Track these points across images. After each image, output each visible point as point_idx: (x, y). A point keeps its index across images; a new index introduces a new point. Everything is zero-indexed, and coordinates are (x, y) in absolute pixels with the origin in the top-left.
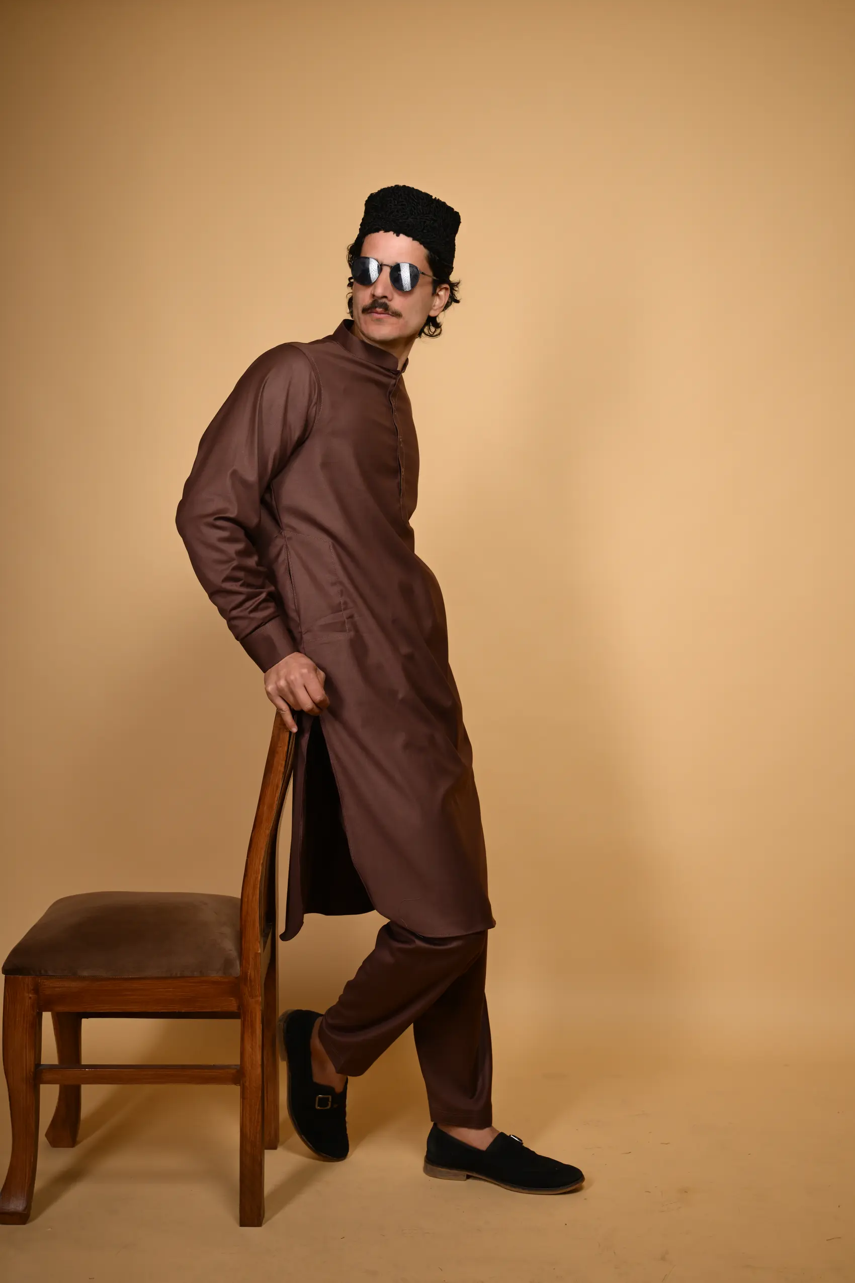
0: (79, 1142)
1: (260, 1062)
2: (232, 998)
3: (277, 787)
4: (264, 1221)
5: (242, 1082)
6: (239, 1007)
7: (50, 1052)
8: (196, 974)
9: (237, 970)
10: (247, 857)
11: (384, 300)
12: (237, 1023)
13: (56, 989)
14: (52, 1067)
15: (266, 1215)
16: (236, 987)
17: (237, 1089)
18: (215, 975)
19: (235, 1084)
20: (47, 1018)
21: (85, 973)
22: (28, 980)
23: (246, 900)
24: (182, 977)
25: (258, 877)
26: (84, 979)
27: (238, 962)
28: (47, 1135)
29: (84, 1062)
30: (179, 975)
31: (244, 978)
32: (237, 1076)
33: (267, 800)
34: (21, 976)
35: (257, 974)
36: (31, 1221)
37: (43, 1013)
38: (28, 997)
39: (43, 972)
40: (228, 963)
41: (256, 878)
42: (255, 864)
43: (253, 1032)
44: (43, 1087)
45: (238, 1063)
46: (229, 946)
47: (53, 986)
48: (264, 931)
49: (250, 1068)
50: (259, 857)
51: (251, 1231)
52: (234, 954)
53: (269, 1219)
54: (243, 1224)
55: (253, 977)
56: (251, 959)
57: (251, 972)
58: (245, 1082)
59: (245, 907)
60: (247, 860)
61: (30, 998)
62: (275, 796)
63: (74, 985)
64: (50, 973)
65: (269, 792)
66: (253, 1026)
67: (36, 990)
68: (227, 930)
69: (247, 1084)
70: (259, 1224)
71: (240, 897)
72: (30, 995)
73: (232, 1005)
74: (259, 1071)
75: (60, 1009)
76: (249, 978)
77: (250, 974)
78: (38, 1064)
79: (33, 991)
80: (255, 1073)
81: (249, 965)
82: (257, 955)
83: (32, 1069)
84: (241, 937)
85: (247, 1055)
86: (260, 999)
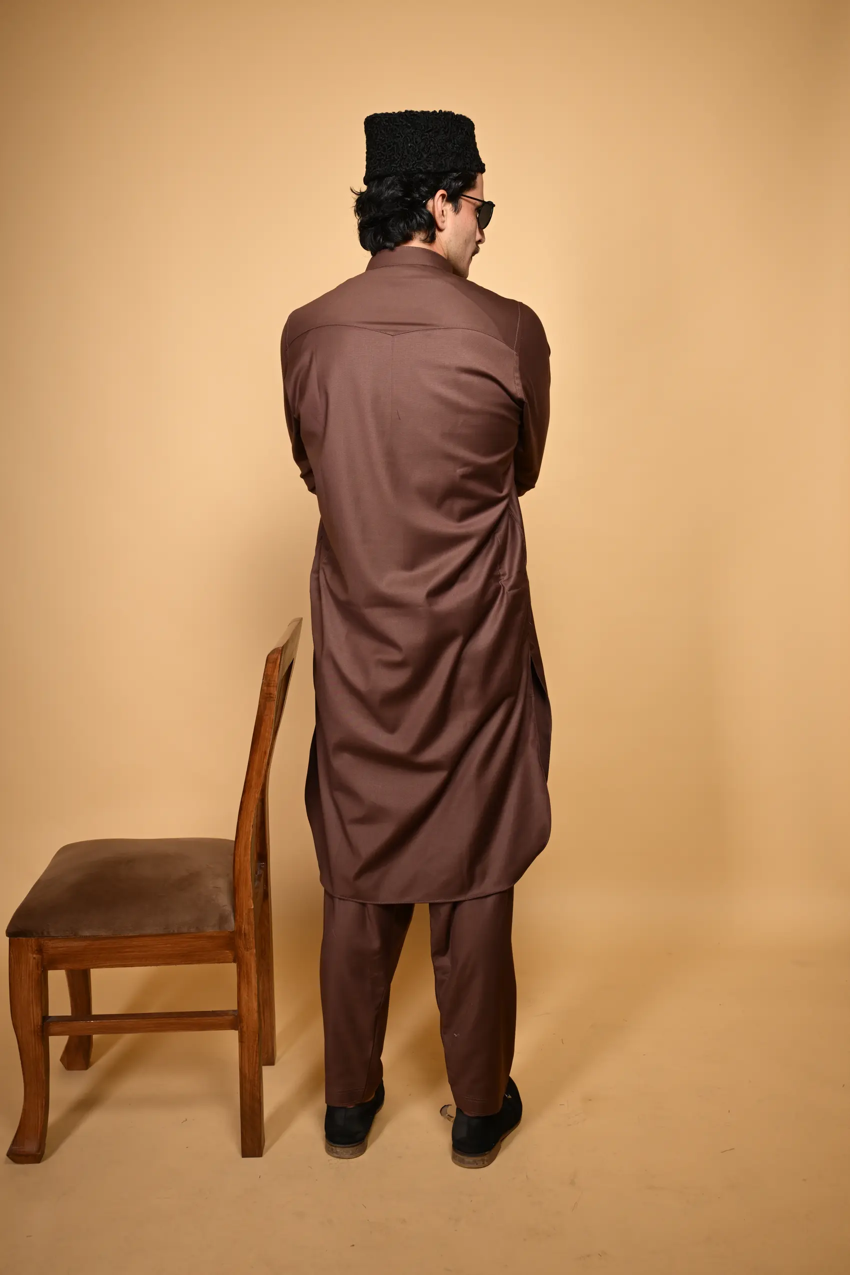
1: (256, 1008)
2: (228, 951)
3: (265, 753)
4: (264, 1151)
5: (239, 1027)
6: (235, 959)
8: (193, 930)
9: (231, 926)
10: (238, 820)
13: (59, 949)
14: (62, 1019)
15: (266, 1144)
16: (232, 940)
17: (236, 1033)
18: (210, 930)
19: (234, 1029)
21: (87, 933)
22: (32, 941)
23: (238, 859)
24: (179, 934)
25: (249, 838)
26: (86, 938)
27: (232, 918)
30: (176, 932)
31: (238, 932)
32: (234, 1021)
34: (24, 938)
35: (249, 927)
36: (44, 1160)
37: (49, 971)
38: (32, 958)
39: (45, 934)
40: (222, 920)
42: (246, 827)
43: (249, 983)
44: (51, 1039)
45: (236, 1008)
46: (224, 900)
47: (55, 946)
49: (247, 1014)
50: (249, 819)
51: (252, 1162)
52: (229, 909)
54: (245, 1154)
55: (247, 932)
56: (244, 914)
57: (245, 927)
58: (243, 1027)
59: (237, 867)
61: (34, 958)
62: (263, 762)
63: (76, 944)
64: (52, 934)
65: (257, 758)
66: (248, 977)
67: (40, 950)
68: (221, 884)
69: (245, 1029)
70: (259, 1153)
72: (34, 956)
73: (229, 958)
74: (256, 1015)
76: (243, 932)
77: (244, 928)
78: (45, 1018)
79: (36, 952)
80: (252, 1017)
81: (243, 919)
82: (249, 910)
83: (40, 1024)
84: (234, 892)
85: (243, 1001)
86: (254, 951)
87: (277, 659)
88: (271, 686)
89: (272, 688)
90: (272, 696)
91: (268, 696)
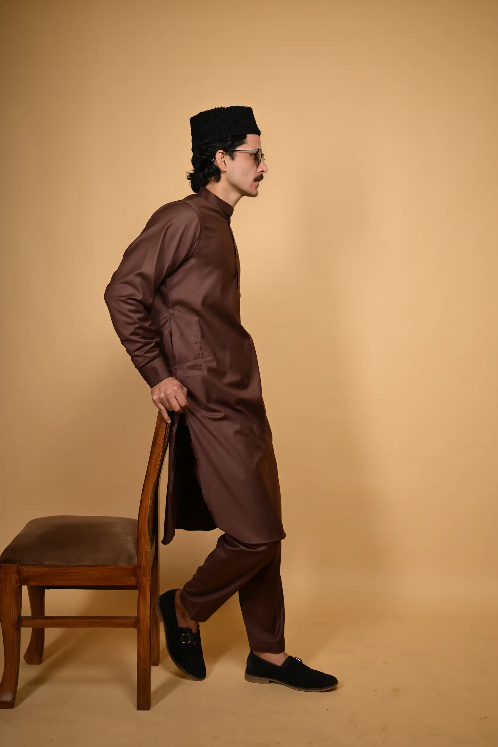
0: (43, 662)
1: (149, 615)
2: (133, 578)
3: (159, 455)
4: (151, 707)
5: (138, 627)
6: (137, 583)
7: (26, 609)
8: (112, 563)
9: (136, 561)
10: (142, 495)
12: (136, 591)
13: (30, 572)
14: (27, 618)
15: (152, 704)
16: (135, 571)
17: (136, 630)
18: (123, 564)
19: (134, 627)
20: (25, 589)
21: (47, 563)
22: (14, 567)
23: (141, 520)
24: (103, 565)
26: (46, 566)
27: (136, 557)
28: (25, 657)
29: (47, 614)
30: (102, 564)
31: (139, 566)
32: (136, 623)
33: (153, 462)
34: (10, 565)
35: (147, 563)
36: (15, 707)
37: (23, 586)
38: (14, 577)
39: (22, 562)
40: (130, 558)
41: (147, 508)
42: (146, 500)
43: (145, 598)
44: (23, 629)
45: (136, 615)
46: (131, 547)
47: (29, 570)
48: (151, 539)
49: (143, 618)
50: (148, 495)
51: (144, 713)
52: (134, 552)
53: (154, 706)
54: (139, 708)
55: (145, 565)
56: (144, 555)
57: (144, 562)
59: (140, 525)
60: (141, 497)
61: (15, 577)
62: (158, 461)
63: (41, 570)
64: (27, 563)
65: (154, 458)
66: (145, 594)
67: (19, 572)
68: (130, 538)
69: (141, 627)
70: (148, 709)
71: (137, 519)
72: (15, 576)
73: (133, 581)
74: (148, 620)
75: (32, 584)
76: (142, 566)
77: (143, 564)
78: (19, 616)
79: (17, 574)
80: (146, 621)
81: (142, 558)
82: (147, 552)
83: (16, 619)
84: (138, 542)
85: (141, 611)
86: (149, 578)
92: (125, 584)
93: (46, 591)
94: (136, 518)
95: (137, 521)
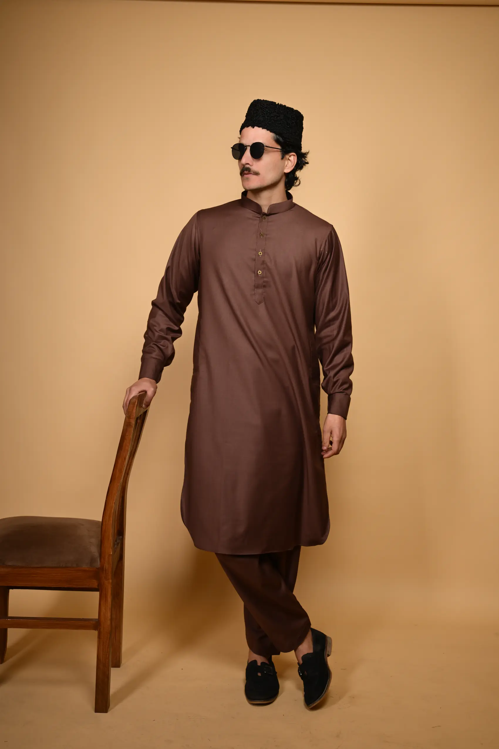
0: (5, 661)
1: (109, 618)
2: (95, 580)
3: (125, 459)
4: (109, 709)
5: (98, 629)
6: (98, 585)
8: (74, 565)
9: (98, 564)
10: (106, 499)
11: (248, 166)
12: (97, 594)
15: (111, 706)
16: (97, 574)
17: (96, 632)
18: (85, 567)
19: (95, 630)
21: (10, 563)
23: (105, 524)
24: (67, 567)
25: (113, 510)
26: (9, 566)
27: (99, 560)
29: (10, 614)
30: (64, 566)
31: (102, 569)
32: (96, 625)
33: (118, 466)
35: (109, 566)
40: (92, 560)
41: (111, 511)
43: (106, 600)
45: (97, 618)
46: (94, 550)
48: (115, 542)
49: (104, 621)
50: (113, 499)
51: (101, 716)
52: (96, 554)
53: (112, 708)
54: (97, 711)
55: (107, 568)
56: (106, 557)
57: (106, 566)
58: (101, 628)
59: (104, 527)
60: (106, 501)
65: (120, 461)
66: (106, 597)
68: (94, 541)
69: (102, 630)
70: (106, 711)
73: (95, 584)
74: (109, 622)
76: (105, 569)
80: (107, 624)
81: (105, 561)
82: (109, 555)
84: (101, 545)
85: (102, 614)
86: (111, 581)
87: (135, 402)
88: (131, 418)
89: (131, 420)
90: (131, 424)
91: (129, 424)
92: (87, 587)
93: (11, 591)
94: (101, 520)
95: (101, 523)
